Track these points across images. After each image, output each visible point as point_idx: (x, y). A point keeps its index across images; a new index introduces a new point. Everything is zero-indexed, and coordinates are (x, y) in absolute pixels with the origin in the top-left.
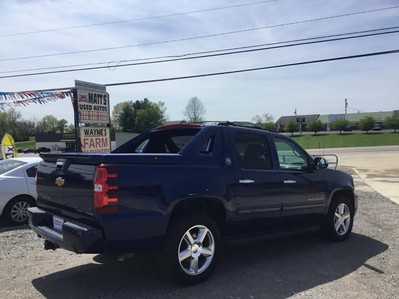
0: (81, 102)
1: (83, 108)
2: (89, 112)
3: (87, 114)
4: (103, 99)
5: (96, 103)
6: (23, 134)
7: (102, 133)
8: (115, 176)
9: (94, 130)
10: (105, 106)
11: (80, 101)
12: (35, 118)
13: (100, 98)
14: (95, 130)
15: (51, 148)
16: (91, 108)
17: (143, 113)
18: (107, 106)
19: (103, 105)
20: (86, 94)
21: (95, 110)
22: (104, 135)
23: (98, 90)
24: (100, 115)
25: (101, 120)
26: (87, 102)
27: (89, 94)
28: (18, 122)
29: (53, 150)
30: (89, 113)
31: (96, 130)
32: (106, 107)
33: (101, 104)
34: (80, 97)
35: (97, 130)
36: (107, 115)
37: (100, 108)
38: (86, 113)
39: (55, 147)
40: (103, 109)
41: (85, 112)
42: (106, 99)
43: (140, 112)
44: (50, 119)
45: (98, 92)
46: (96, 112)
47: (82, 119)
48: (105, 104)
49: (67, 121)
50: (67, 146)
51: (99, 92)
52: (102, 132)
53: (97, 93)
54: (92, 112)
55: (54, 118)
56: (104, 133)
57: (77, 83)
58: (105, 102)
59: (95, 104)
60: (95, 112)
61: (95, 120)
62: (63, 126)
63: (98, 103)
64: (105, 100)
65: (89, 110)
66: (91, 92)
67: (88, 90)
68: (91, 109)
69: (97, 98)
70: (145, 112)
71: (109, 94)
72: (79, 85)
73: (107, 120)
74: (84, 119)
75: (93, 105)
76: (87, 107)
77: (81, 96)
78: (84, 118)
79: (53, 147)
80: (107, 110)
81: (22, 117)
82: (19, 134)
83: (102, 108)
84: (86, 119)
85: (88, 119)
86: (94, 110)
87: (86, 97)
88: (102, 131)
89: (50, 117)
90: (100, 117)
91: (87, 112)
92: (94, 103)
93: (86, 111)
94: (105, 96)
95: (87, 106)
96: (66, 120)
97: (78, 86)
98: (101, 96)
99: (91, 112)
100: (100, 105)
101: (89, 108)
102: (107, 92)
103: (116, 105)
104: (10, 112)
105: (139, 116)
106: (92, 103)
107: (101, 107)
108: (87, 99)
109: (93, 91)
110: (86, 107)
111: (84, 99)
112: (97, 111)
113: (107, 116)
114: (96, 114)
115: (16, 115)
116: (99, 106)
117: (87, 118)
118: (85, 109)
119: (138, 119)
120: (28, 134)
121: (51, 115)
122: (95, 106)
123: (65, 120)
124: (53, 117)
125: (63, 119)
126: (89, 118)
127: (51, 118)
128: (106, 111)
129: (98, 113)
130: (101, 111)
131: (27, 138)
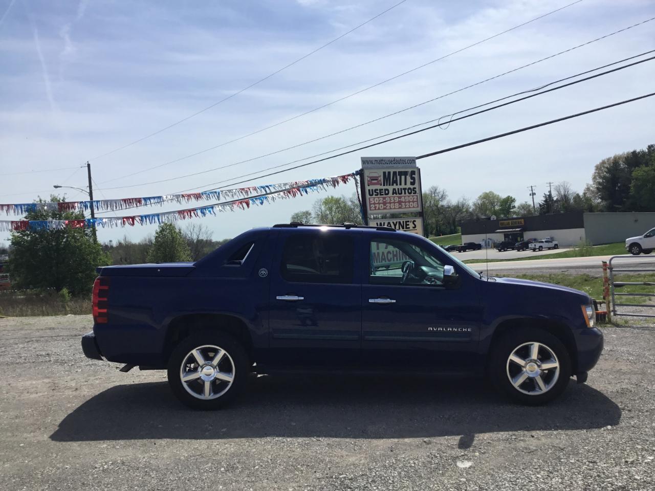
0: (371, 186)
1: (374, 194)
2: (384, 198)
3: (381, 202)
4: (408, 178)
5: (397, 185)
6: (449, 223)
7: (408, 227)
8: (106, 288)
9: (393, 223)
10: (412, 187)
11: (369, 185)
12: (465, 198)
13: (403, 177)
14: (395, 223)
15: (483, 243)
16: (387, 192)
17: (645, 174)
18: (416, 185)
19: (409, 186)
20: (379, 173)
21: (395, 195)
22: (411, 228)
23: (400, 165)
24: (404, 200)
25: (405, 208)
26: (381, 185)
27: (384, 173)
28: (442, 206)
29: (486, 245)
30: (384, 200)
31: (397, 222)
32: (415, 188)
33: (406, 184)
34: (369, 179)
35: (400, 223)
36: (417, 199)
37: (403, 191)
38: (379, 201)
39: (489, 242)
40: (410, 191)
41: (377, 199)
42: (416, 176)
43: (638, 172)
44: (489, 197)
45: (399, 168)
46: (397, 198)
47: (373, 208)
48: (413, 183)
49: (514, 199)
50: (507, 239)
51: (402, 168)
52: (408, 225)
53: (397, 170)
54: (390, 197)
55: (496, 196)
56: (411, 225)
57: (365, 161)
58: (412, 181)
59: (395, 186)
60: (394, 197)
61: (395, 208)
62: (509, 208)
63: (400, 184)
64: (413, 178)
65: (384, 196)
66: (387, 171)
67: (383, 168)
68: (388, 194)
69: (398, 177)
70: (648, 171)
71: (419, 169)
72: (368, 163)
73: (418, 207)
74: (377, 208)
75: (391, 188)
76: (380, 192)
77: (370, 177)
78: (375, 207)
79: (486, 242)
80: (417, 192)
81: (447, 199)
82: (443, 224)
83: (407, 191)
84: (379, 209)
85: (383, 208)
86: (393, 194)
87: (379, 178)
88: (408, 223)
89: (489, 195)
90: (403, 204)
91: (382, 199)
92: (393, 185)
93: (379, 198)
94: (413, 173)
95: (381, 190)
96: (513, 197)
97: (366, 165)
98: (405, 173)
99: (387, 199)
100: (403, 186)
101: (384, 193)
102: (417, 166)
103: (599, 163)
104: (431, 192)
105: (636, 179)
106: (390, 185)
107: (405, 189)
108: (380, 180)
109: (393, 167)
110: (378, 191)
111: (376, 181)
112: (398, 195)
113: (417, 201)
114: (397, 199)
115: (440, 196)
116: (401, 189)
117: (381, 207)
118: (377, 195)
119: (634, 186)
120: (456, 223)
121: (490, 192)
122: (394, 189)
123: (511, 198)
124: (493, 194)
125: (509, 196)
126: (385, 207)
127: (491, 196)
128: (415, 193)
129: (400, 198)
130: (405, 195)
131: (455, 228)
